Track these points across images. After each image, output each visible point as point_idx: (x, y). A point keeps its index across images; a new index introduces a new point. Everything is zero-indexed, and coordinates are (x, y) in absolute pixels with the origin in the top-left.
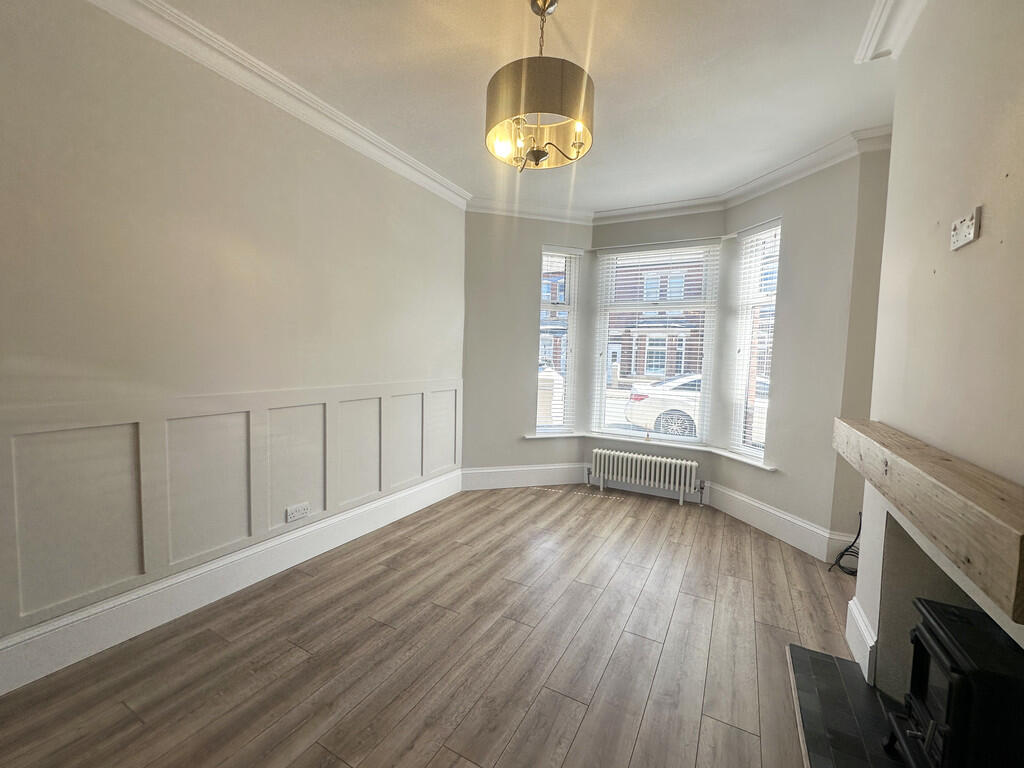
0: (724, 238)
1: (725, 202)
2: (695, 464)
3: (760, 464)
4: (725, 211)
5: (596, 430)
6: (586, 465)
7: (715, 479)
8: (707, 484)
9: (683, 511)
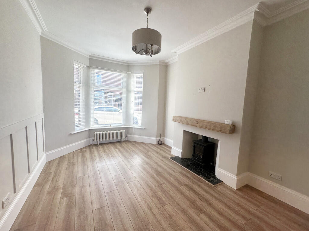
0: (127, 72)
1: (128, 63)
2: (125, 131)
4: (128, 66)
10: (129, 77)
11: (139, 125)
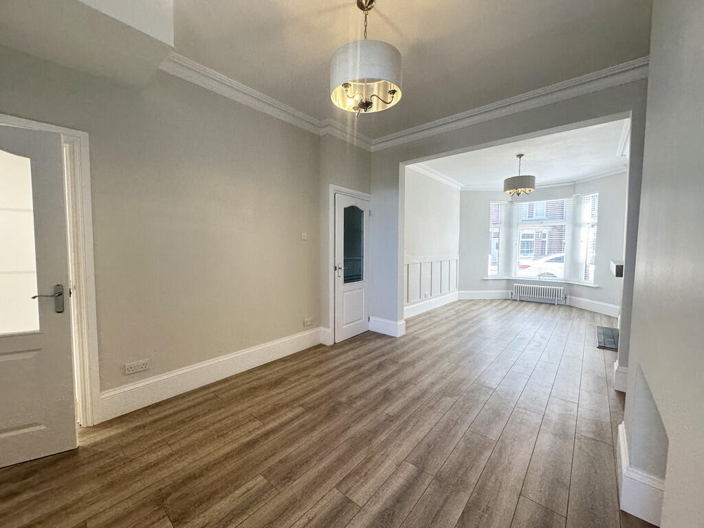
0: (574, 195)
1: (574, 181)
2: (562, 288)
3: (592, 286)
4: (574, 185)
5: (513, 277)
6: (510, 291)
7: (571, 295)
8: (568, 297)
9: (557, 307)
10: (578, 202)
11: (590, 282)
